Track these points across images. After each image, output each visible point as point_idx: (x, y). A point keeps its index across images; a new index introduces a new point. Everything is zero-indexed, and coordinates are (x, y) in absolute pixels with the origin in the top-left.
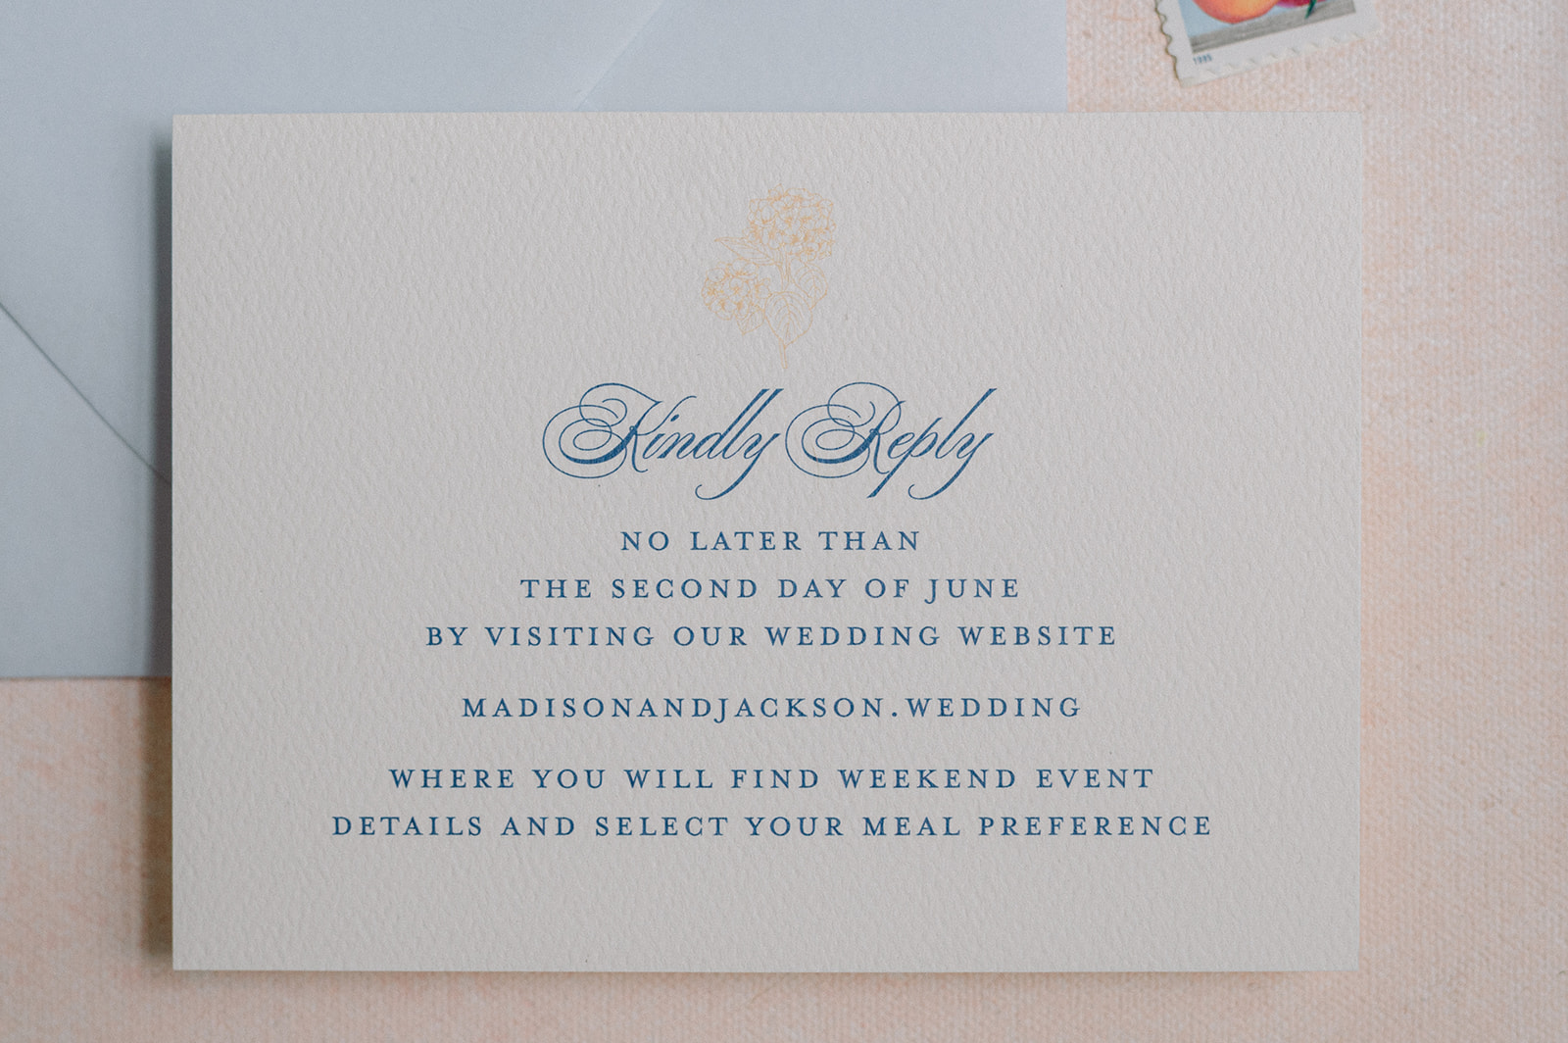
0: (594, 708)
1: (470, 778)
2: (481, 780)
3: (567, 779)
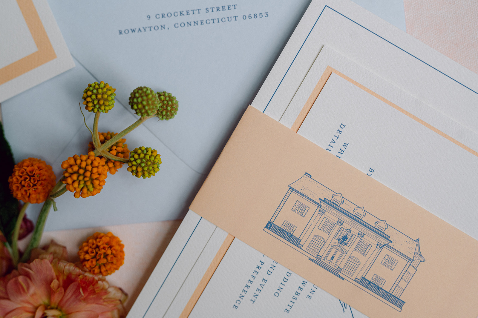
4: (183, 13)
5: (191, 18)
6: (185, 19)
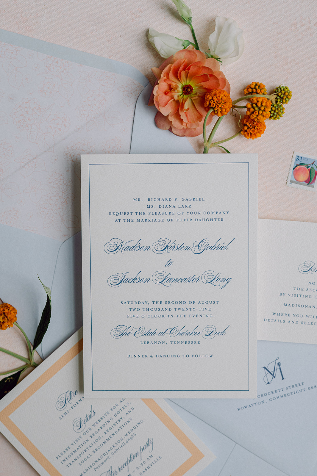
0: (302, 306)
1: (284, 315)
2: (286, 315)
3: (298, 316)
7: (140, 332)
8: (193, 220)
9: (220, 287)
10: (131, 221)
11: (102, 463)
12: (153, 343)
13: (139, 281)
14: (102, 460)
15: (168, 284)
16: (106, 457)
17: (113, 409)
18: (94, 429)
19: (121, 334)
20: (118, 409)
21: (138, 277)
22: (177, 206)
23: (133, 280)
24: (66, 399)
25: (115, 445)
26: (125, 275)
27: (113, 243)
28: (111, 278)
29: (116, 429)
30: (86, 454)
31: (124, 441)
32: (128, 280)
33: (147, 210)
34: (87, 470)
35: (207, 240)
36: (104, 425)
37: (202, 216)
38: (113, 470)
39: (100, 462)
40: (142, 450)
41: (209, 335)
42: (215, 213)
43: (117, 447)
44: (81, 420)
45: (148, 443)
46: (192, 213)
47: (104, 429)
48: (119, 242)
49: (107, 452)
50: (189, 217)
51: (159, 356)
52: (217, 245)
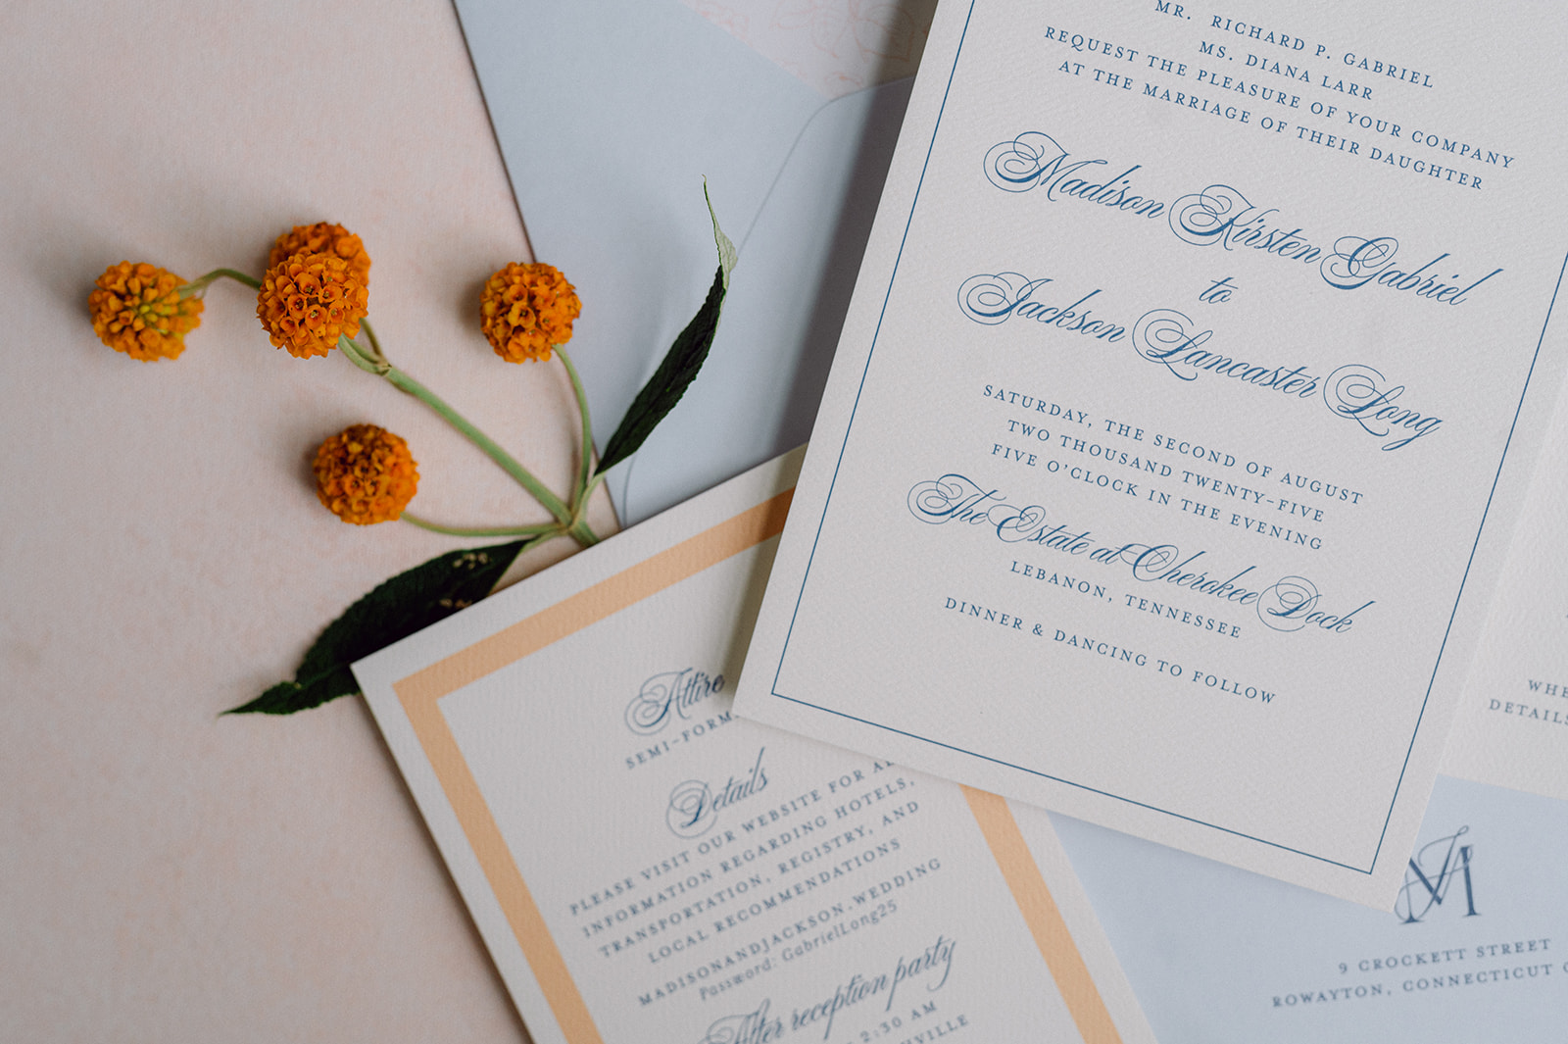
4: (1425, 958)
5: (1444, 969)
6: (1429, 971)
7: (1022, 523)
8: (1365, 151)
9: (1386, 440)
10: (1121, 82)
11: (738, 980)
12: (1062, 580)
13: (1082, 327)
14: (739, 968)
15: (1187, 370)
16: (760, 958)
17: (838, 784)
18: (746, 842)
19: (948, 512)
20: (857, 790)
21: (1079, 311)
22: (1316, 79)
23: (1059, 316)
24: (674, 696)
25: (806, 924)
26: (1034, 285)
27: (1026, 150)
28: (974, 282)
29: (827, 863)
30: (687, 928)
31: (846, 918)
32: (1039, 310)
33: (1197, 61)
34: (672, 988)
35: (1392, 244)
36: (786, 839)
37: (1402, 146)
38: (771, 1018)
39: (728, 973)
40: (902, 971)
41: (1284, 615)
42: (1458, 149)
43: (809, 935)
44: (707, 792)
45: (932, 952)
46: (1366, 122)
47: (783, 854)
48: (1052, 153)
49: (770, 941)
50: (1353, 133)
51: (1067, 640)
52: (1425, 276)
